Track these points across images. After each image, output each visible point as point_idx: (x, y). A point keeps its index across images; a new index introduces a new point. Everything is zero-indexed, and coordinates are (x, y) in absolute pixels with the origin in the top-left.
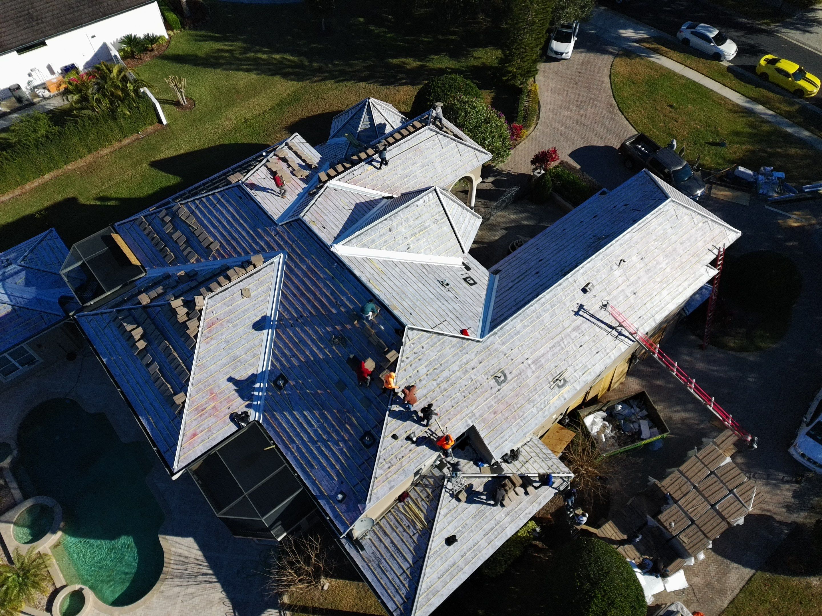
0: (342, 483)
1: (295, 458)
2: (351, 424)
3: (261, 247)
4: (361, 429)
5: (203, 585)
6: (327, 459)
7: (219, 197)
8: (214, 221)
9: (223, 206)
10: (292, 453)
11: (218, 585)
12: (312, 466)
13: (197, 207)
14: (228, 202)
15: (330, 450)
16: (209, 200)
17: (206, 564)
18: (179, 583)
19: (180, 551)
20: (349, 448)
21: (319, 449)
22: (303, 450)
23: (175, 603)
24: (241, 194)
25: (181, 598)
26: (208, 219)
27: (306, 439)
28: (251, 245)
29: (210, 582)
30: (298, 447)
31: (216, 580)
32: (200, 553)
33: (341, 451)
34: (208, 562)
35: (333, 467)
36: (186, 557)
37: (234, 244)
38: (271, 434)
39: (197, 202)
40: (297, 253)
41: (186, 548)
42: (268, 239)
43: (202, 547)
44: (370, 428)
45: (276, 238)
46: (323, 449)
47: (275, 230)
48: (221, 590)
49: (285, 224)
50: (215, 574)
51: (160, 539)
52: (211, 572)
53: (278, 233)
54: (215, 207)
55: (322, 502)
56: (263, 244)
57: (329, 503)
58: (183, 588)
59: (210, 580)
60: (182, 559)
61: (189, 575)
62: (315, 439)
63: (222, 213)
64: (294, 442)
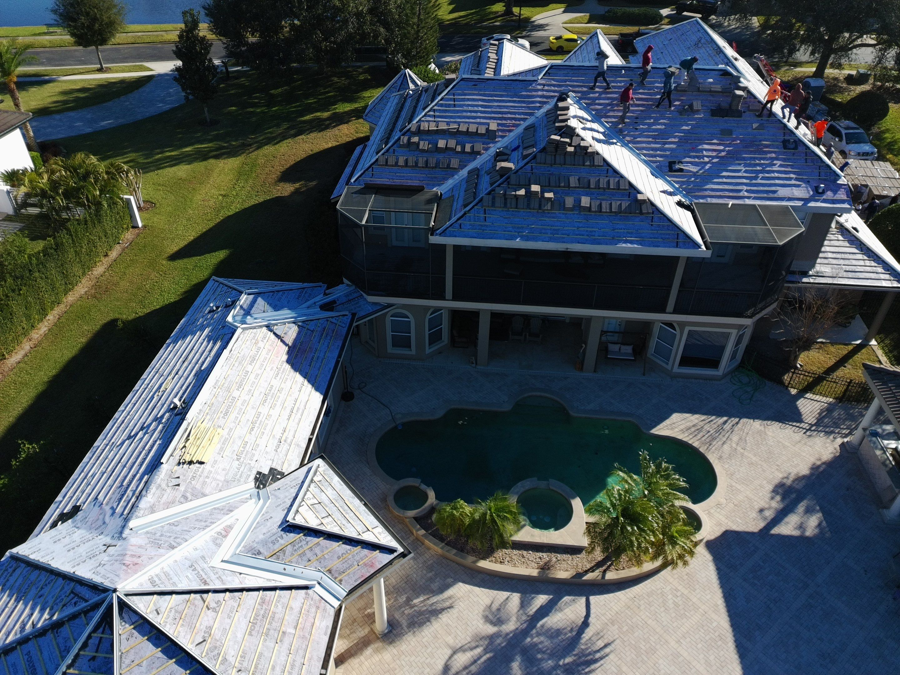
0: (809, 182)
1: (755, 198)
2: (767, 146)
3: (540, 102)
4: (777, 143)
5: (736, 429)
6: (779, 178)
7: (452, 97)
8: (469, 114)
9: (464, 100)
10: (749, 198)
11: (744, 420)
12: (775, 192)
13: (435, 116)
14: (465, 95)
15: (773, 172)
16: (441, 105)
17: (713, 417)
18: (720, 443)
19: (682, 427)
20: (784, 160)
21: (763, 178)
22: (755, 188)
23: (742, 455)
24: (473, 83)
25: (739, 448)
26: (459, 117)
27: (745, 181)
28: (528, 107)
29: (737, 423)
30: (747, 191)
31: (737, 420)
32: (697, 416)
33: (781, 166)
34: (713, 415)
35: (790, 179)
36: (694, 426)
37: (509, 116)
38: (715, 201)
39: (432, 113)
40: (578, 86)
41: (683, 422)
42: (540, 93)
43: (693, 411)
44: (782, 138)
45: (546, 88)
46: (767, 175)
47: (540, 84)
48: (752, 421)
49: (544, 75)
50: (730, 416)
51: (656, 433)
52: (725, 418)
53: (544, 85)
54: (455, 106)
55: (812, 204)
56: (538, 99)
57: (817, 201)
58: (729, 442)
59: (734, 422)
60: (693, 429)
61: (716, 432)
62: (754, 175)
63: (469, 105)
64: (740, 191)
